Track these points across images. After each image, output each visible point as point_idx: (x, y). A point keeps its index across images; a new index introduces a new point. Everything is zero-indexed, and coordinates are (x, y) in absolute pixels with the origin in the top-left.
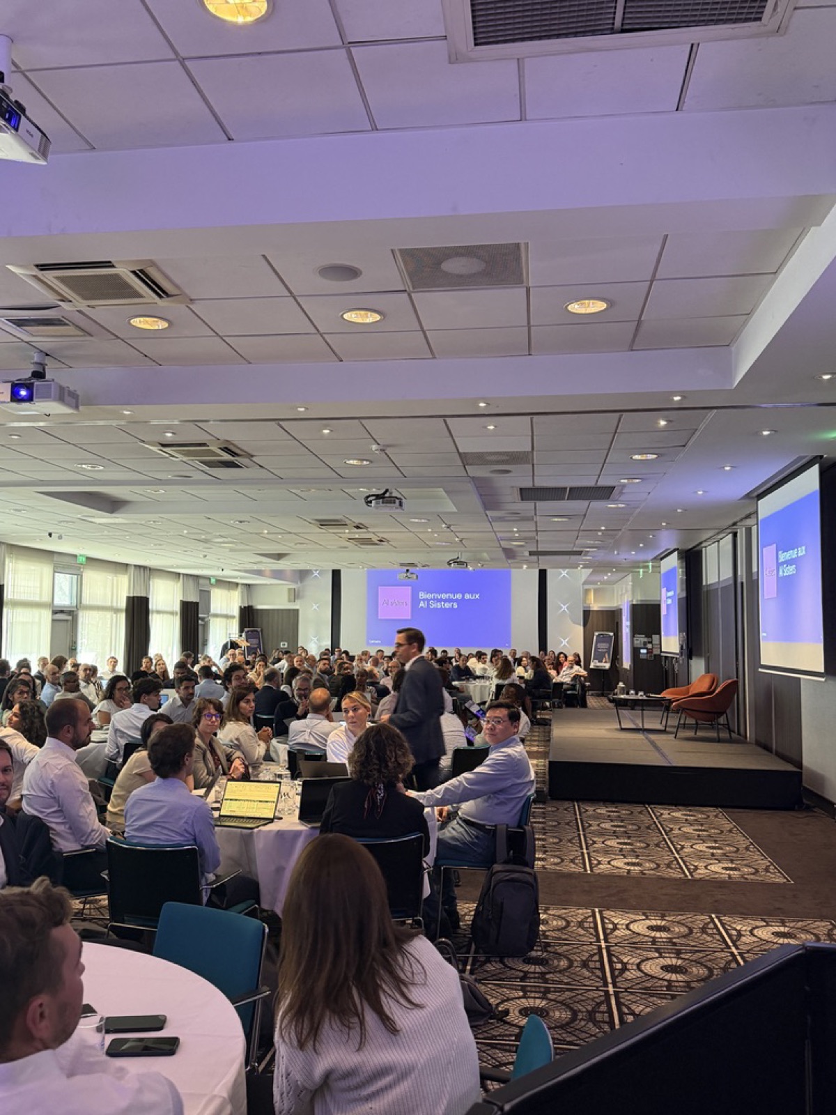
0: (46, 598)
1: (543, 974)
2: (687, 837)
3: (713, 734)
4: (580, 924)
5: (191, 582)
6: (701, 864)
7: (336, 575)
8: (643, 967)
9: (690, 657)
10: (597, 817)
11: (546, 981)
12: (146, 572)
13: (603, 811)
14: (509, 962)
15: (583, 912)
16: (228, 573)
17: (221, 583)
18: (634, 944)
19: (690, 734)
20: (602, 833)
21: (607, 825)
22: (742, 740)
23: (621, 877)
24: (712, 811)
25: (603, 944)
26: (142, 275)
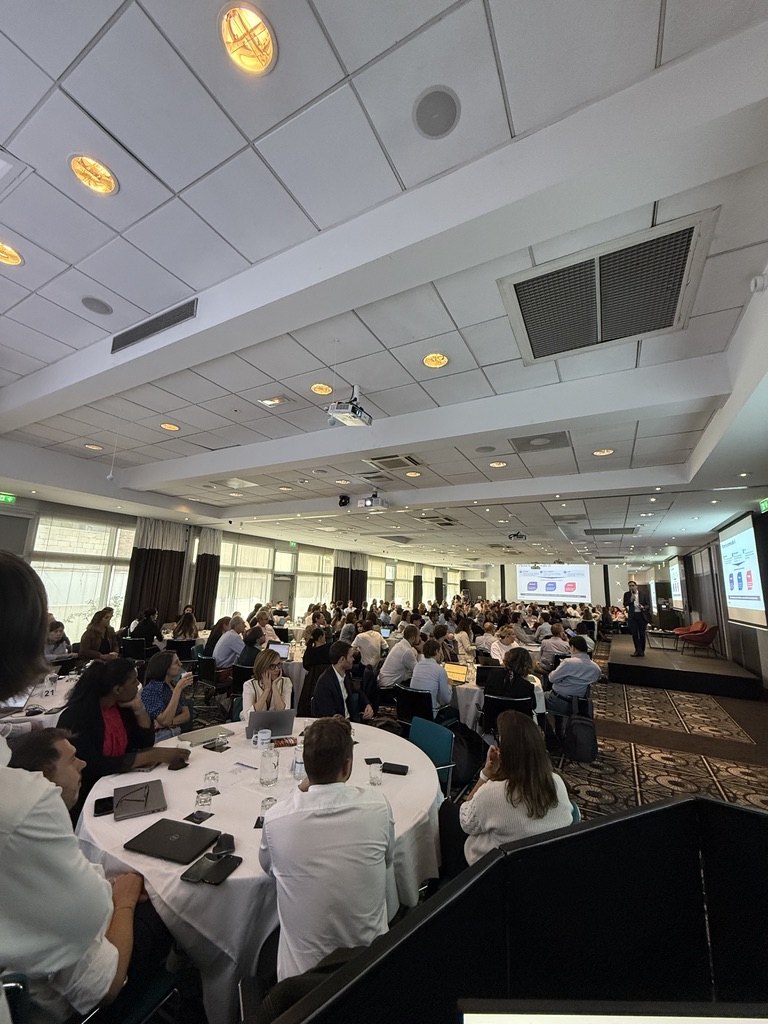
0: (383, 577)
1: (600, 774)
2: (688, 710)
3: (705, 654)
4: (623, 751)
5: (439, 571)
6: (697, 726)
7: (502, 567)
8: (657, 779)
9: (690, 611)
10: (636, 694)
11: (601, 778)
12: (421, 565)
13: (639, 691)
14: (583, 765)
15: (625, 744)
16: (454, 566)
17: (451, 570)
18: (653, 765)
19: (691, 652)
20: (638, 702)
21: (641, 699)
22: (723, 657)
23: (647, 728)
24: (704, 696)
25: (635, 763)
26: (409, 458)
